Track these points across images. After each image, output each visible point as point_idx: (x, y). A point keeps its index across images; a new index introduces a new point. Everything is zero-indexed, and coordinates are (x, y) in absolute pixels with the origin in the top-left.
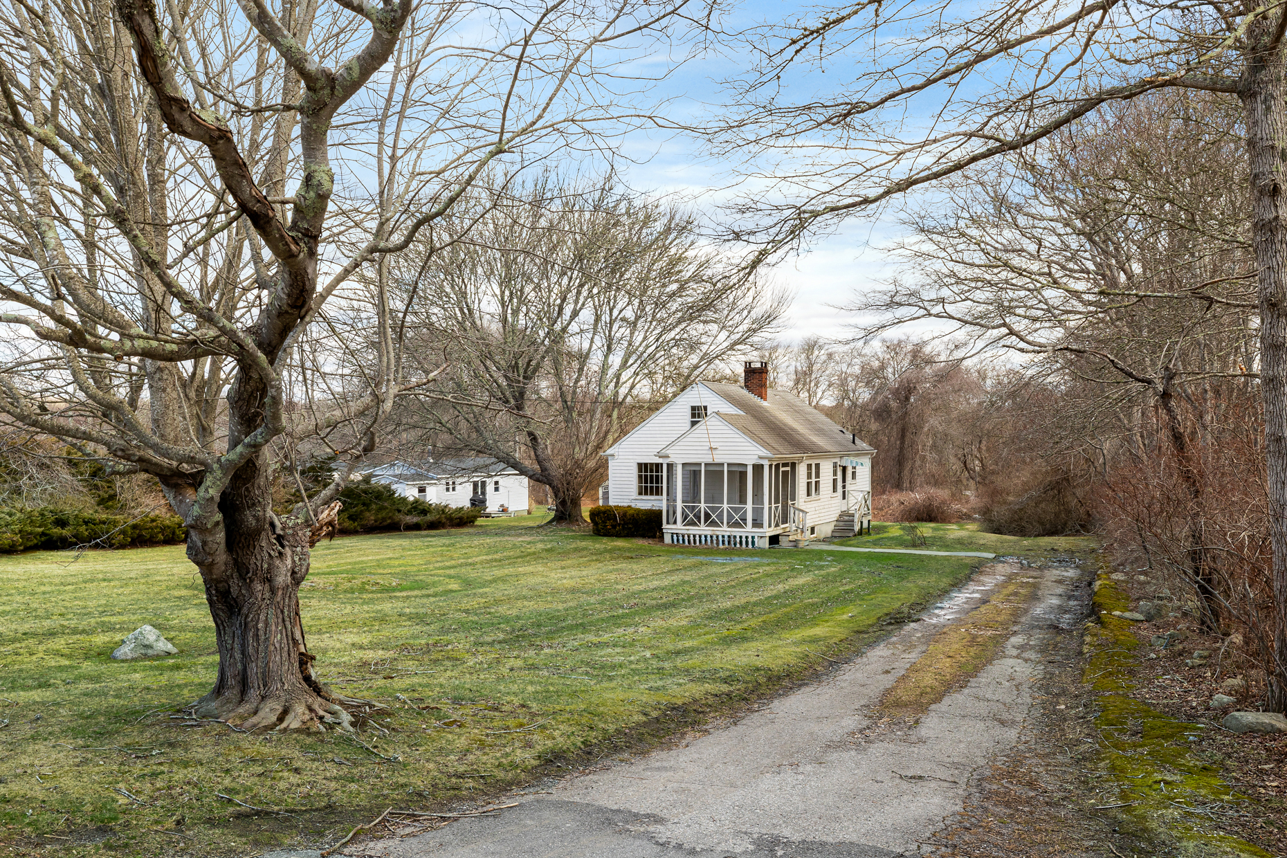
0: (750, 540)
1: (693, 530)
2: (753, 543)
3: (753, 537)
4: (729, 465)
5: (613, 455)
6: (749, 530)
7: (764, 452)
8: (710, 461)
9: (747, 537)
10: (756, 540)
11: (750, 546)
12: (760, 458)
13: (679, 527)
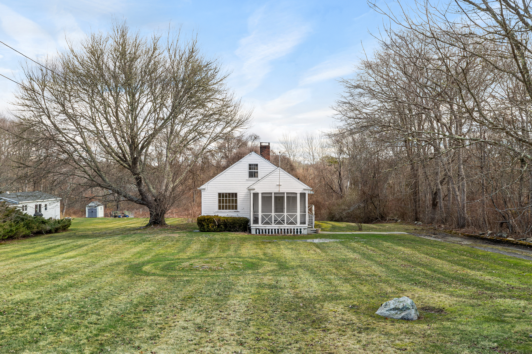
0: (299, 230)
1: (268, 227)
2: (301, 232)
3: (301, 229)
4: (287, 193)
5: (205, 189)
6: (298, 225)
7: (306, 187)
8: (277, 191)
9: (297, 229)
10: (302, 230)
11: (299, 233)
12: (304, 190)
13: (260, 225)
